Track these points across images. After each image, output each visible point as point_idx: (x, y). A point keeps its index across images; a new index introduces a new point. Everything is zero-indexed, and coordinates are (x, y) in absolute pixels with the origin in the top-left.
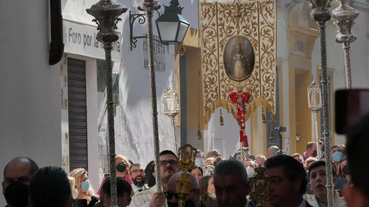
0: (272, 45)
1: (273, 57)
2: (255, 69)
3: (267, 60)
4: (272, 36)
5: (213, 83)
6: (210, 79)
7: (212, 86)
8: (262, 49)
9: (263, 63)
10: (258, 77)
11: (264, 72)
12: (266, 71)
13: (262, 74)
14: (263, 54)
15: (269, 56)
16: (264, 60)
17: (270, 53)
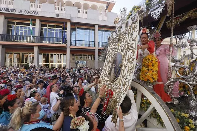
0: (133, 56)
1: (133, 66)
2: (120, 75)
3: (129, 68)
4: (134, 47)
5: (103, 82)
6: (103, 79)
7: (103, 83)
8: (127, 60)
9: (126, 70)
10: (120, 82)
11: (124, 78)
12: (126, 77)
13: (123, 79)
14: (127, 63)
15: (130, 64)
16: (127, 68)
17: (132, 62)
